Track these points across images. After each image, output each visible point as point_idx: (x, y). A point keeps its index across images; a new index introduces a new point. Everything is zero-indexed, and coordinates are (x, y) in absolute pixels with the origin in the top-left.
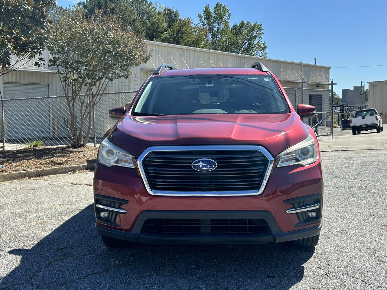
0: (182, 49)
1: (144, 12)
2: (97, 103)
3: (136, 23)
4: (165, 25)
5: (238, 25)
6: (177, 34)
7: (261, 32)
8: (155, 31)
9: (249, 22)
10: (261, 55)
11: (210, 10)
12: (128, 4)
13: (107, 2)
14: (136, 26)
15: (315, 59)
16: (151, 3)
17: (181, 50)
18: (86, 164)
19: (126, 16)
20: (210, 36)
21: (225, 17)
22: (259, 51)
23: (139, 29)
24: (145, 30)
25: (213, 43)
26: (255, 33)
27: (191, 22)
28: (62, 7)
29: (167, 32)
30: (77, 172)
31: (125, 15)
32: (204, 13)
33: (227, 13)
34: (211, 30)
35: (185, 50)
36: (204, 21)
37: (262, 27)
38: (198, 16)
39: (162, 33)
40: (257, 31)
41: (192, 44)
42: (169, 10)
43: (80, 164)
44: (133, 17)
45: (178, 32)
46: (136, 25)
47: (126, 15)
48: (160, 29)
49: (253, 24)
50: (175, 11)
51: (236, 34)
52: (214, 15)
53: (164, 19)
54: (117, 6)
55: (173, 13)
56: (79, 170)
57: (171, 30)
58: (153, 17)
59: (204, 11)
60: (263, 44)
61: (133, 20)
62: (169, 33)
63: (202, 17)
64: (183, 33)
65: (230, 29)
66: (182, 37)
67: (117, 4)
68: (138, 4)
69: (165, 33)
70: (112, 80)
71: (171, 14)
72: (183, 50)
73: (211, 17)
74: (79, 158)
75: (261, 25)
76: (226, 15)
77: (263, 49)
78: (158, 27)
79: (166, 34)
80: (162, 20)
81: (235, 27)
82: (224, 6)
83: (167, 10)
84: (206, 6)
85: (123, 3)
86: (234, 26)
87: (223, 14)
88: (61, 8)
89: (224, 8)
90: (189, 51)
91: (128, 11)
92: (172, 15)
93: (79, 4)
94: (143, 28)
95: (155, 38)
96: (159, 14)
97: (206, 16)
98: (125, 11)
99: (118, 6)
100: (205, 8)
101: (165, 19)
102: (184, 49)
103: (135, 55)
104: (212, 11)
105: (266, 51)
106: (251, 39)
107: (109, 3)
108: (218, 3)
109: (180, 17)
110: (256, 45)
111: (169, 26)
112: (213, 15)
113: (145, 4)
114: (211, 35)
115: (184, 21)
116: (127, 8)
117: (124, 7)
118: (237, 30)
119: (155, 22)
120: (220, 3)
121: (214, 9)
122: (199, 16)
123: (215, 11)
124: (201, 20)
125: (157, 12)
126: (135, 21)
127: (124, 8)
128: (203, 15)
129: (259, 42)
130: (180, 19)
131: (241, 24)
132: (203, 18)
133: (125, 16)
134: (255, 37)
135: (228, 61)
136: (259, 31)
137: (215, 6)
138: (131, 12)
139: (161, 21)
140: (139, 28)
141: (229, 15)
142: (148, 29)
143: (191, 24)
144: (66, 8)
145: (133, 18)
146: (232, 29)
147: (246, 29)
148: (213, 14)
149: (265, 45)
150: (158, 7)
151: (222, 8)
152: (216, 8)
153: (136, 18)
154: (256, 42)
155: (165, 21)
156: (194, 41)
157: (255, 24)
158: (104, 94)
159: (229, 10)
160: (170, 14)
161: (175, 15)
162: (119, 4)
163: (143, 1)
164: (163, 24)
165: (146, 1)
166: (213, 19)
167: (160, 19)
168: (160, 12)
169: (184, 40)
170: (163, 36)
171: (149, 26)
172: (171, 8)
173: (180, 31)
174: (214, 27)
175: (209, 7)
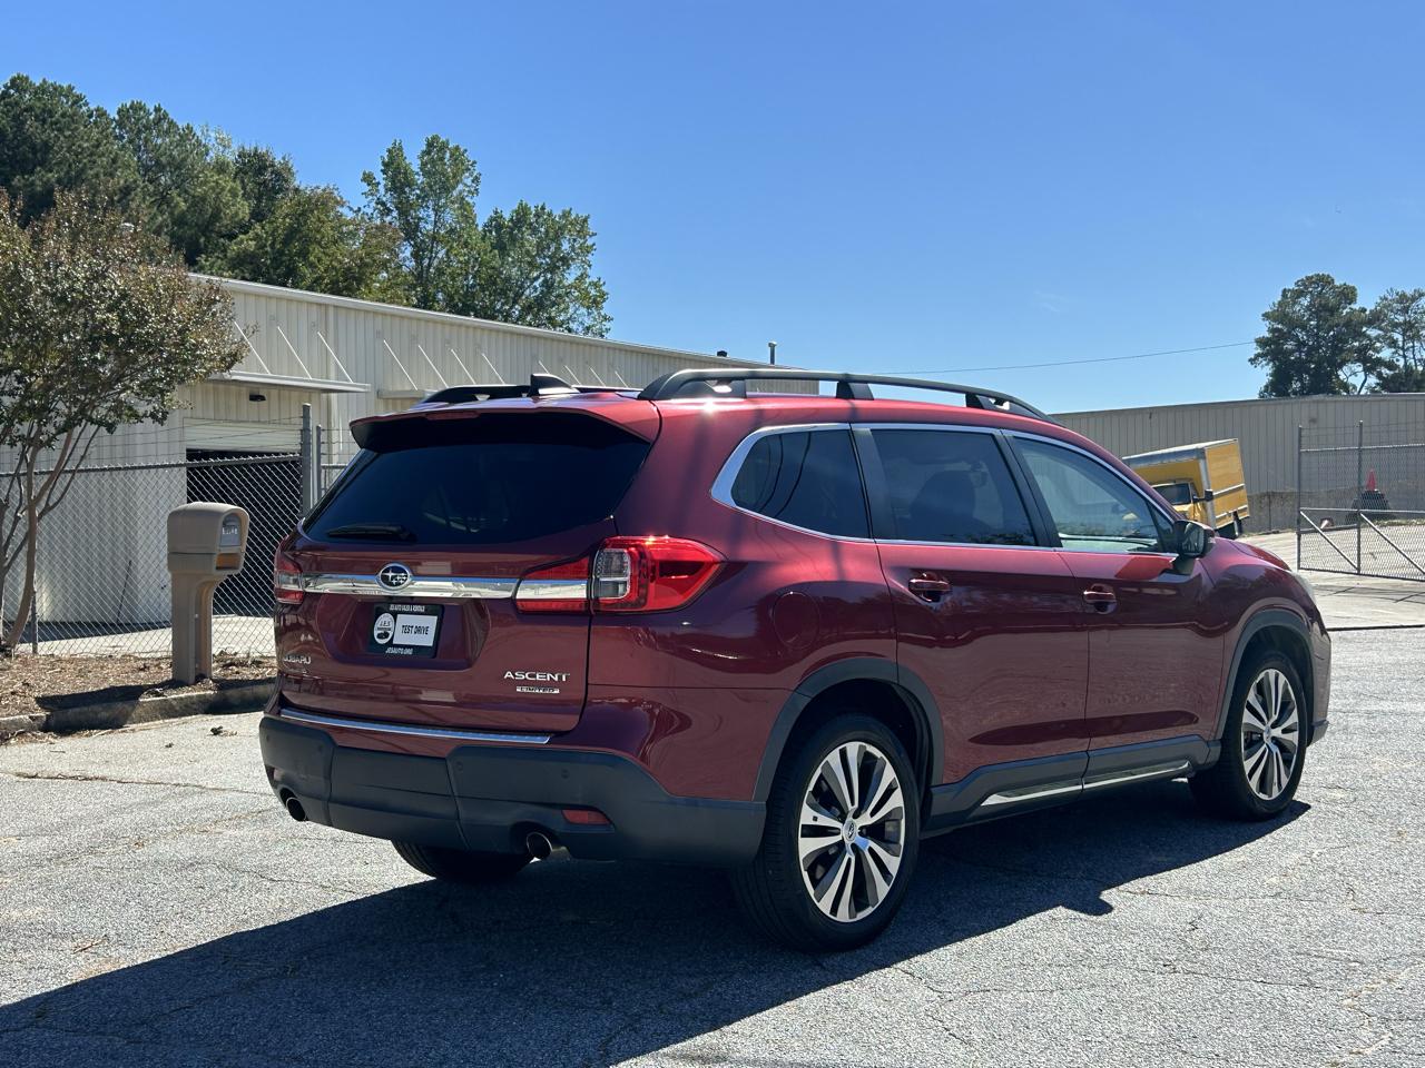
0: (321, 305)
1: (163, 159)
2: (56, 504)
3: (133, 200)
4: (243, 209)
5: (507, 216)
6: (286, 242)
7: (589, 243)
8: (206, 229)
9: (543, 208)
10: (588, 322)
11: (407, 161)
13: (24, 123)
14: (134, 211)
15: (772, 346)
16: (188, 128)
17: (316, 308)
18: (42, 714)
19: (97, 176)
20: (407, 251)
21: (460, 187)
22: (583, 310)
23: (146, 220)
24: (167, 226)
25: (420, 277)
26: (566, 246)
27: (337, 202)
29: (251, 234)
30: (12, 741)
31: (91, 169)
32: (384, 172)
33: (467, 174)
34: (411, 231)
35: (331, 311)
36: (384, 199)
37: (591, 226)
38: (364, 180)
39: (232, 237)
40: (575, 240)
41: (341, 279)
42: (256, 155)
43: (21, 713)
44: (121, 178)
45: (292, 234)
46: (134, 206)
47: (95, 170)
48: (225, 222)
49: (557, 213)
50: (278, 160)
51: (501, 247)
52: (420, 179)
53: (240, 188)
54: (62, 138)
55: (273, 166)
56: (19, 734)
57: (263, 228)
58: (198, 177)
59: (384, 164)
60: (595, 285)
61: (121, 190)
62: (257, 238)
63: (377, 184)
64: (307, 241)
65: (480, 228)
66: (304, 254)
67: (59, 130)
68: (139, 132)
69: (241, 236)
70: (111, 428)
71: (265, 170)
72: (323, 308)
73: (410, 184)
74: (13, 693)
75: (585, 220)
76: (466, 181)
77: (596, 303)
78: (216, 216)
79: (247, 243)
80: (229, 191)
81: (496, 223)
82: (457, 148)
83: (249, 155)
84: (390, 147)
85: (86, 126)
86: (492, 219)
87: (454, 177)
89: (457, 155)
90: (344, 311)
91: (103, 155)
92: (268, 176)
94: (160, 219)
96: (221, 168)
97: (393, 182)
98: (91, 155)
99: (65, 137)
100: (389, 151)
101: (244, 188)
102: (326, 306)
103: (196, 346)
104: (413, 161)
105: (606, 309)
106: (552, 269)
108: (435, 138)
109: (296, 183)
110: (571, 286)
111: (258, 215)
112: (417, 177)
113: (167, 132)
114: (410, 249)
115: (310, 198)
116: (98, 146)
117: (87, 141)
118: (505, 234)
119: (203, 199)
120: (443, 139)
121: (421, 157)
122: (368, 179)
123: (424, 165)
124: (372, 195)
125: (213, 163)
126: (130, 194)
127: (85, 145)
128: (380, 177)
129: (581, 278)
130: (297, 190)
131: (517, 212)
132: (381, 188)
133: (92, 172)
134: (565, 261)
135: (480, 347)
136: (582, 241)
137: (424, 148)
138: (114, 161)
139: (226, 197)
140: (145, 217)
141: (476, 180)
142: (180, 221)
143: (339, 209)
145: (122, 182)
146: (484, 230)
147: (534, 231)
148: (417, 173)
149: (603, 288)
150: (213, 141)
151: (448, 155)
152: (428, 152)
153: (135, 181)
154: (570, 277)
155: (243, 195)
156: (349, 269)
157: (565, 215)
158: (82, 471)
159: (474, 162)
160: (261, 169)
161: (277, 174)
162: (69, 129)
163: (158, 121)
164: (233, 205)
165: (171, 123)
166: (418, 192)
167: (223, 189)
168: (223, 163)
169: (312, 265)
170: (234, 248)
171: (183, 213)
172: (262, 150)
173: (297, 231)
174: (420, 219)
175: (400, 149)
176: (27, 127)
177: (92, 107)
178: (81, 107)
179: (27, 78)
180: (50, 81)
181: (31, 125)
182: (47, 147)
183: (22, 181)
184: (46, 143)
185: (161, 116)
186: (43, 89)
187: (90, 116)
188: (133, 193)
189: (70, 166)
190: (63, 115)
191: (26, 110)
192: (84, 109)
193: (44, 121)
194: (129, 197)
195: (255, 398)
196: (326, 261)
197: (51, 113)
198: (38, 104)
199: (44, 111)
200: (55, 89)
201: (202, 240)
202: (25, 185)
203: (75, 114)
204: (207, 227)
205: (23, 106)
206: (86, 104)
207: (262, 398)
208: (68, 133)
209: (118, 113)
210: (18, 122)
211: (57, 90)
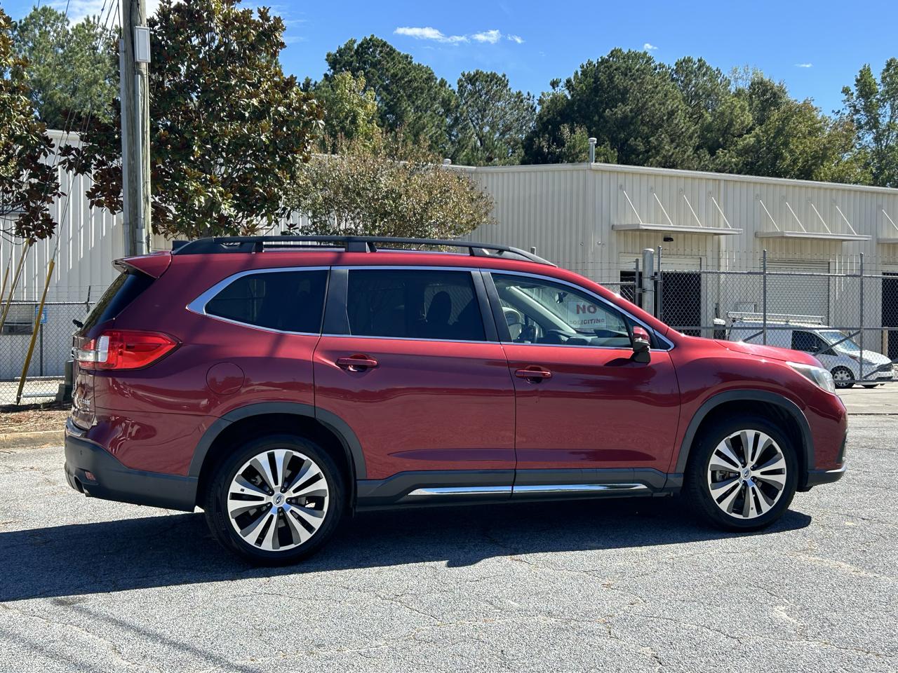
0: (715, 180)
1: (701, 92)
3: (676, 118)
4: (749, 118)
6: (775, 137)
11: (873, 77)
12: (662, 78)
13: (613, 77)
14: (677, 124)
16: (717, 70)
17: (711, 182)
19: (654, 105)
20: (869, 138)
23: (683, 130)
24: (697, 133)
25: (879, 154)
27: (813, 109)
28: (520, 92)
29: (753, 133)
31: (651, 101)
32: (856, 86)
34: (874, 123)
36: (856, 103)
38: (843, 92)
39: (740, 136)
41: (810, 158)
42: (761, 83)
44: (670, 105)
45: (779, 132)
46: (676, 122)
47: (654, 102)
48: (737, 126)
50: (777, 84)
52: (881, 89)
53: (747, 105)
54: (635, 85)
55: (772, 89)
57: (761, 129)
58: (721, 101)
59: (857, 81)
61: (668, 113)
62: (757, 136)
63: (852, 94)
64: (789, 135)
66: (786, 144)
67: (635, 80)
68: (687, 76)
69: (747, 135)
71: (767, 92)
72: (718, 182)
73: (873, 92)
78: (731, 124)
79: (750, 140)
80: (740, 107)
83: (758, 83)
84: (862, 68)
85: (652, 76)
88: (519, 95)
91: (659, 92)
92: (768, 96)
93: (554, 84)
94: (693, 128)
95: (721, 149)
96: (738, 94)
97: (862, 92)
98: (652, 93)
99: (638, 84)
100: (861, 71)
101: (751, 105)
102: (719, 180)
107: (618, 79)
108: (893, 60)
109: (787, 99)
111: (761, 121)
112: (879, 87)
113: (704, 75)
114: (872, 136)
116: (657, 87)
117: (651, 84)
119: (722, 113)
121: (883, 73)
122: (846, 91)
123: (884, 79)
124: (848, 101)
125: (733, 90)
127: (649, 87)
128: (854, 89)
130: (787, 103)
132: (854, 95)
133: (650, 104)
137: (885, 67)
138: (666, 95)
139: (737, 111)
140: (682, 128)
142: (708, 128)
143: (814, 113)
144: (529, 94)
145: (670, 107)
148: (879, 85)
152: (887, 70)
153: (677, 107)
155: (750, 109)
160: (765, 92)
161: (774, 94)
162: (640, 78)
163: (700, 68)
164: (743, 116)
165: (708, 68)
166: (878, 97)
167: (735, 106)
168: (739, 90)
169: (792, 152)
170: (741, 144)
171: (710, 124)
172: (766, 79)
173: (783, 129)
174: (880, 115)
175: (869, 70)
176: (615, 79)
177: (657, 63)
178: (650, 64)
179: (620, 50)
180: (633, 50)
181: (618, 78)
182: (626, 91)
183: (610, 112)
184: (625, 88)
185: (702, 64)
186: (628, 56)
187: (655, 69)
188: (676, 114)
189: (638, 101)
190: (637, 70)
191: (616, 70)
192: (652, 65)
193: (626, 75)
194: (673, 117)
195: (667, 239)
196: (801, 147)
197: (630, 70)
198: (624, 65)
199: (626, 69)
200: (635, 55)
201: (721, 140)
202: (611, 115)
203: (644, 69)
204: (726, 131)
205: (614, 67)
206: (654, 62)
207: (671, 240)
208: (639, 81)
209: (676, 65)
210: (611, 78)
211: (637, 57)
